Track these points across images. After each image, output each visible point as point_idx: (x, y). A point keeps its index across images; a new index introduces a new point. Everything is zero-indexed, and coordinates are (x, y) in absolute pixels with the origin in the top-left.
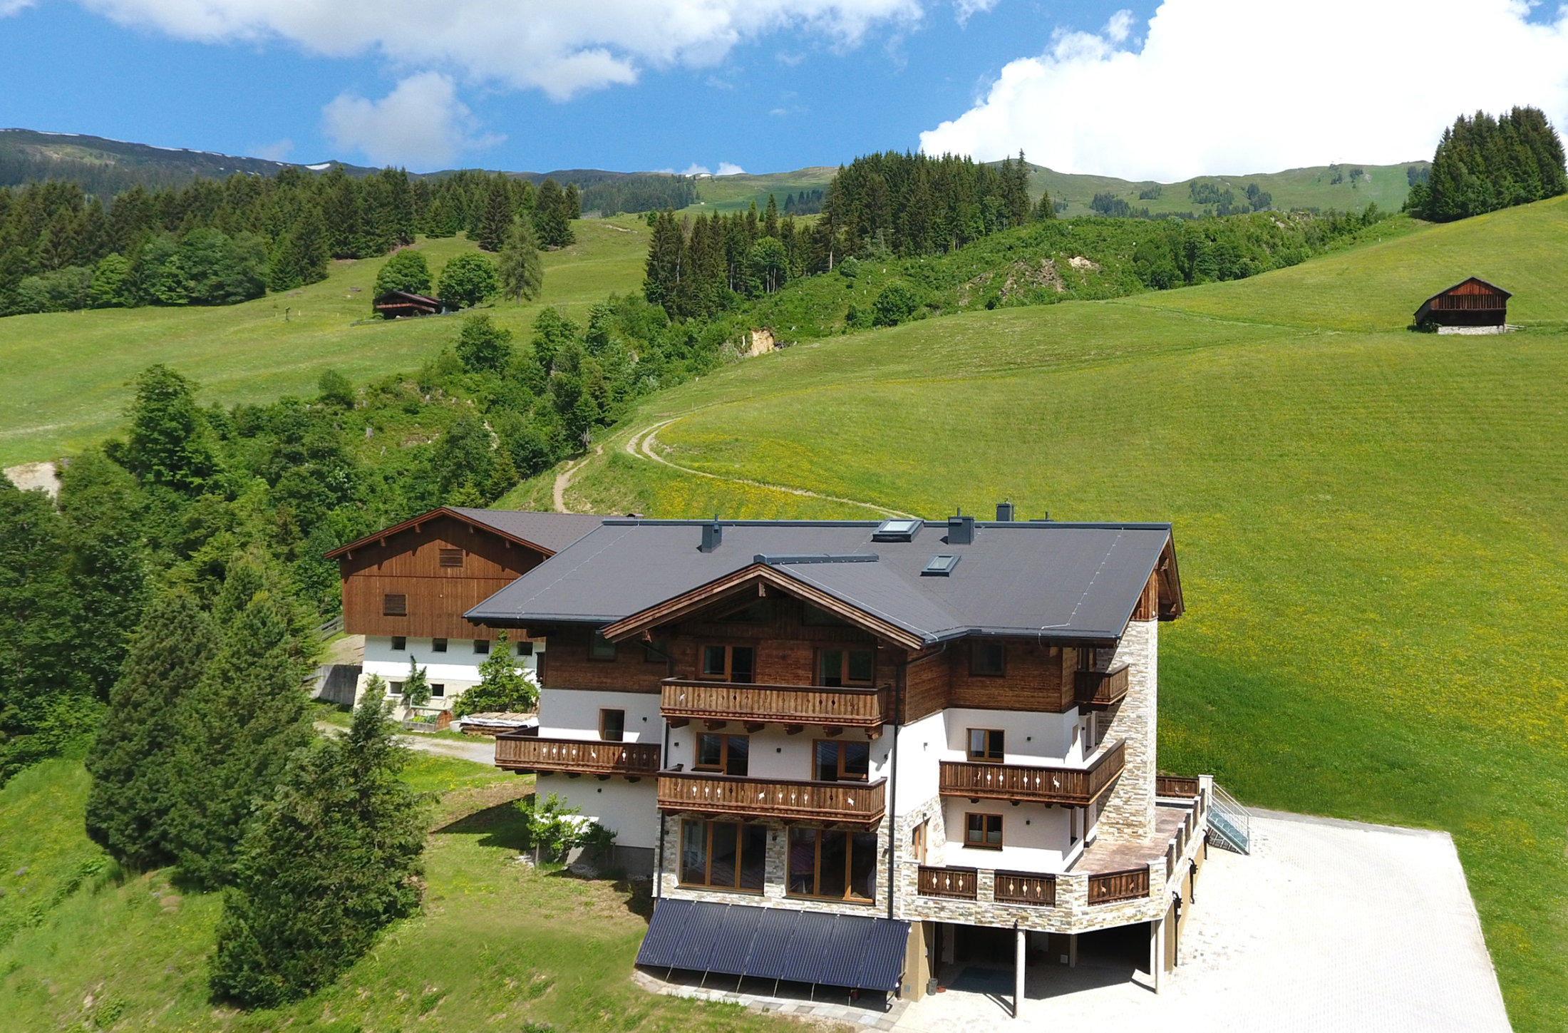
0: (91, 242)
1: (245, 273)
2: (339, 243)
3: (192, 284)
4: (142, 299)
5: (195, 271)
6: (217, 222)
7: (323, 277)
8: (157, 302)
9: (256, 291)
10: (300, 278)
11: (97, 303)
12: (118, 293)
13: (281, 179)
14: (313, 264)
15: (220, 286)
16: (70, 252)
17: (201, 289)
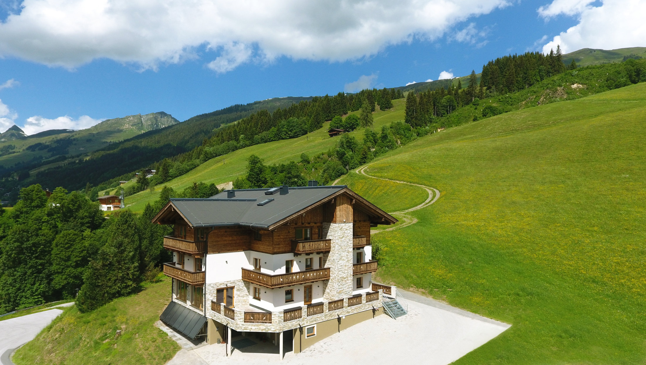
0: (269, 125)
1: (301, 128)
2: (327, 117)
3: (290, 133)
4: (279, 138)
5: (290, 129)
6: (296, 115)
7: (321, 127)
8: (283, 139)
9: (305, 133)
10: (315, 128)
11: (270, 140)
12: (274, 137)
13: (313, 101)
14: (318, 123)
15: (296, 133)
16: (264, 128)
17: (292, 134)
